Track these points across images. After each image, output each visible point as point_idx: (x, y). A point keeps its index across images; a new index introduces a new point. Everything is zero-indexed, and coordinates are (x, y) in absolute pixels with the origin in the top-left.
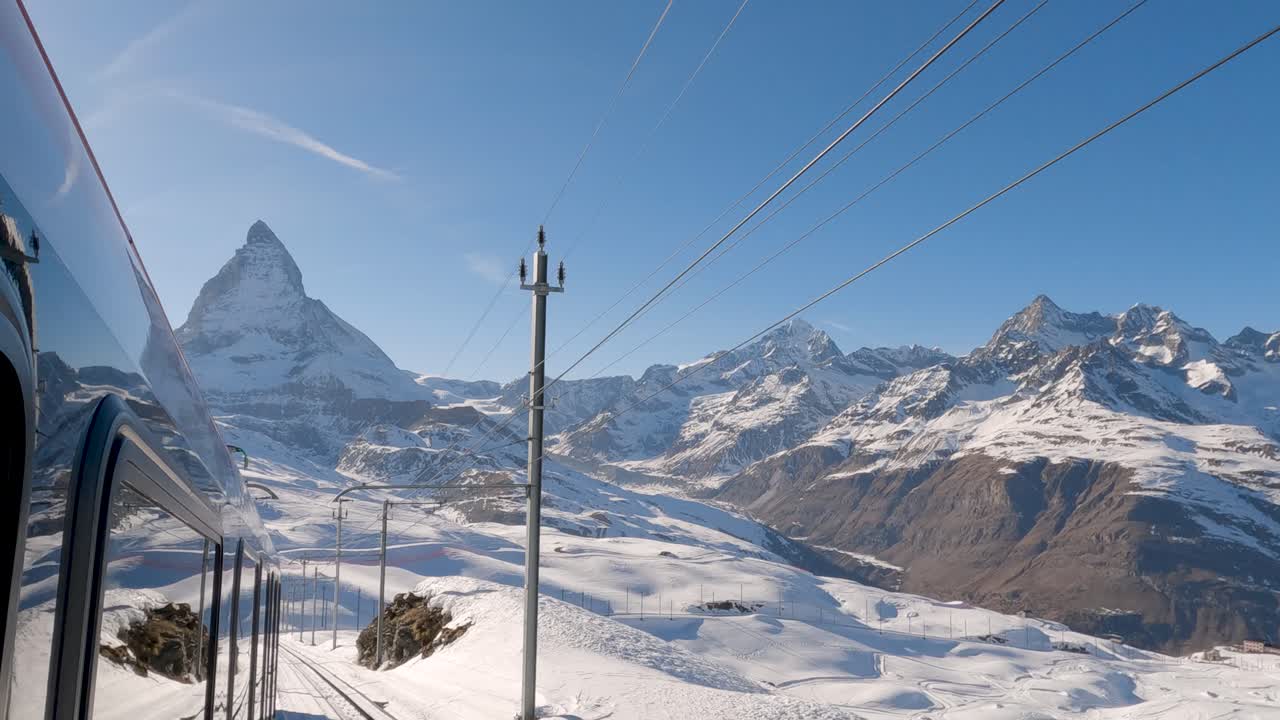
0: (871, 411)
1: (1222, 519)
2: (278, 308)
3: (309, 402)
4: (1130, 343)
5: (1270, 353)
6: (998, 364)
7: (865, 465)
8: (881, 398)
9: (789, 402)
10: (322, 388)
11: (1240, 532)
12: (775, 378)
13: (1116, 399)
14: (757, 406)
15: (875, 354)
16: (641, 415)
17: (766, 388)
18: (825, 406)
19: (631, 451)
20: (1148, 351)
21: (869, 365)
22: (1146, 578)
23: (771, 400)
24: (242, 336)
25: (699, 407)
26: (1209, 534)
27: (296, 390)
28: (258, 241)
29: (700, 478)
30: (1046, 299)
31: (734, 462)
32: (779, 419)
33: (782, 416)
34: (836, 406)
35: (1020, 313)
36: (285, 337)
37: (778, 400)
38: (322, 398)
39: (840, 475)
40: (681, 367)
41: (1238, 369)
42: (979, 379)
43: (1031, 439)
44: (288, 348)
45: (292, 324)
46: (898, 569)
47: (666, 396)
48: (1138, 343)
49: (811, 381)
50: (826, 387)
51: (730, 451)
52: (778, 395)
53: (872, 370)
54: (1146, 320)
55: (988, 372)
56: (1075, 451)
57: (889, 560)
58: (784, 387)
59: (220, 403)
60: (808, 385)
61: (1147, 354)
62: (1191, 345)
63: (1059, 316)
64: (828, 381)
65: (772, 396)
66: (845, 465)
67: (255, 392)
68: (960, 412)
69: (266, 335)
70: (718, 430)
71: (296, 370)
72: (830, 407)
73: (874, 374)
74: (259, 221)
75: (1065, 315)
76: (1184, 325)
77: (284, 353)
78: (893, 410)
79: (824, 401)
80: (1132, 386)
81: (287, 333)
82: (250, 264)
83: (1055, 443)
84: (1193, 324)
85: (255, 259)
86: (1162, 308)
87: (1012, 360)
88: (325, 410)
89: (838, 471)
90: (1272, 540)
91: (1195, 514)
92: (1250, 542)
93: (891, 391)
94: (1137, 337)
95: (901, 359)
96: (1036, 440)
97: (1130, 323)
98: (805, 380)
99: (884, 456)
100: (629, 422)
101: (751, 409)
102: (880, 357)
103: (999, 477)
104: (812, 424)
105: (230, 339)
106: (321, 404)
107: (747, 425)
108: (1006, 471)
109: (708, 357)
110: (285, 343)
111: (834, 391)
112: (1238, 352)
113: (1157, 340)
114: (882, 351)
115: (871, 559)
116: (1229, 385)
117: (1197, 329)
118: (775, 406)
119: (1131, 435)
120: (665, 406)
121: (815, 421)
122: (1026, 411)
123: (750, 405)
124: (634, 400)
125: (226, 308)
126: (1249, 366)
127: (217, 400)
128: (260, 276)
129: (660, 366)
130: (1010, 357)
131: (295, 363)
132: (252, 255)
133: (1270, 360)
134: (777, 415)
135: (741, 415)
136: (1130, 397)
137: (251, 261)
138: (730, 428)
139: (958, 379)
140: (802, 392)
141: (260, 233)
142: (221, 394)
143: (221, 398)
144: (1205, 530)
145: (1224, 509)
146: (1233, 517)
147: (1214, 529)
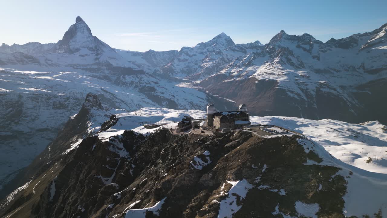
1: (292, 92)
2: (88, 41)
3: (102, 67)
7: (231, 79)
9: (218, 60)
10: (105, 64)
13: (286, 63)
15: (241, 46)
16: (180, 63)
17: (212, 56)
18: (226, 61)
19: (178, 73)
21: (238, 49)
23: (213, 59)
24: (80, 49)
27: (99, 64)
28: (79, 22)
29: (195, 80)
31: (204, 76)
32: (215, 65)
33: (216, 64)
34: (229, 61)
36: (91, 49)
38: (105, 66)
39: (226, 81)
41: (325, 50)
42: (261, 56)
43: (265, 74)
44: (93, 52)
45: (92, 45)
46: (235, 102)
47: (187, 57)
50: (227, 56)
51: (203, 73)
52: (215, 58)
53: (239, 50)
55: (263, 54)
56: (271, 77)
57: (234, 100)
58: (217, 56)
59: (80, 67)
61: (304, 47)
64: (228, 54)
66: (228, 78)
67: (88, 65)
69: (86, 48)
70: (200, 67)
71: (97, 59)
72: (227, 61)
73: (240, 51)
74: (78, 16)
77: (92, 54)
79: (226, 60)
80: (290, 60)
81: (92, 48)
82: (78, 29)
83: (269, 75)
85: (79, 27)
88: (106, 69)
89: (225, 80)
90: (300, 96)
91: (287, 91)
92: (296, 96)
94: (303, 42)
95: (247, 47)
96: (266, 74)
99: (236, 77)
100: (177, 65)
101: (208, 62)
102: (242, 47)
103: (255, 83)
104: (223, 66)
105: (77, 50)
106: (105, 68)
107: (207, 66)
108: (257, 82)
110: (92, 51)
111: (229, 57)
112: (329, 44)
114: (243, 45)
115: (230, 100)
118: (214, 61)
119: (283, 74)
120: (187, 60)
121: (224, 65)
122: (267, 66)
124: (179, 59)
125: (75, 42)
127: (79, 67)
128: (81, 32)
129: (185, 47)
131: (96, 57)
132: (78, 26)
135: (206, 64)
136: (289, 63)
137: (78, 28)
138: (203, 67)
139: (256, 56)
140: (221, 57)
141: (79, 19)
142: (79, 65)
143: (80, 66)
145: (293, 90)
146: (294, 92)
147: (290, 94)
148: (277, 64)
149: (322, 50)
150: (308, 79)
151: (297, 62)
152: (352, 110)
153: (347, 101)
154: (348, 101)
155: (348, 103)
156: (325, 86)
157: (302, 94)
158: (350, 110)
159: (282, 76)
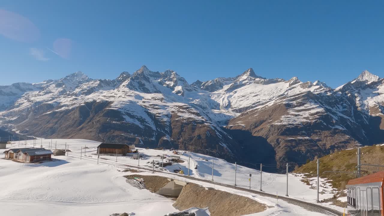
0: (71, 93)
1: (133, 117)
4: (164, 80)
5: (202, 87)
6: (118, 81)
8: (76, 89)
9: (56, 93)
11: (137, 120)
12: (54, 85)
13: (138, 89)
14: (45, 94)
17: (50, 88)
20: (167, 83)
22: (100, 135)
23: (50, 92)
25: (28, 95)
26: (126, 121)
30: (145, 67)
33: (52, 98)
35: (138, 70)
37: (53, 92)
40: (33, 84)
41: (190, 89)
42: (111, 85)
48: (166, 81)
49: (65, 87)
52: (53, 91)
54: (169, 74)
55: (114, 83)
58: (56, 88)
60: (64, 88)
61: (167, 84)
62: (179, 82)
63: (148, 72)
65: (51, 91)
68: (96, 93)
70: (28, 102)
75: (150, 72)
76: (178, 76)
78: (78, 93)
84: (181, 76)
86: (174, 71)
87: (122, 80)
89: (49, 112)
90: (145, 123)
91: (124, 115)
92: (137, 123)
93: (81, 87)
94: (166, 79)
97: (165, 74)
98: (64, 86)
99: (65, 106)
101: (43, 95)
107: (38, 100)
109: (44, 81)
112: (195, 86)
113: (171, 80)
116: (182, 92)
117: (182, 78)
118: (51, 94)
123: (42, 94)
126: (195, 90)
130: (122, 79)
133: (202, 89)
134: (50, 97)
135: (38, 97)
136: (142, 88)
138: (32, 101)
140: (61, 90)
144: (125, 120)
145: (135, 114)
146: (136, 116)
147: (128, 119)
148: (124, 88)
149: (187, 88)
150: (161, 102)
151: (153, 89)
152: (223, 144)
153: (216, 131)
154: (218, 131)
155: (218, 133)
156: (184, 110)
157: (148, 119)
158: (221, 144)
159: (123, 98)
